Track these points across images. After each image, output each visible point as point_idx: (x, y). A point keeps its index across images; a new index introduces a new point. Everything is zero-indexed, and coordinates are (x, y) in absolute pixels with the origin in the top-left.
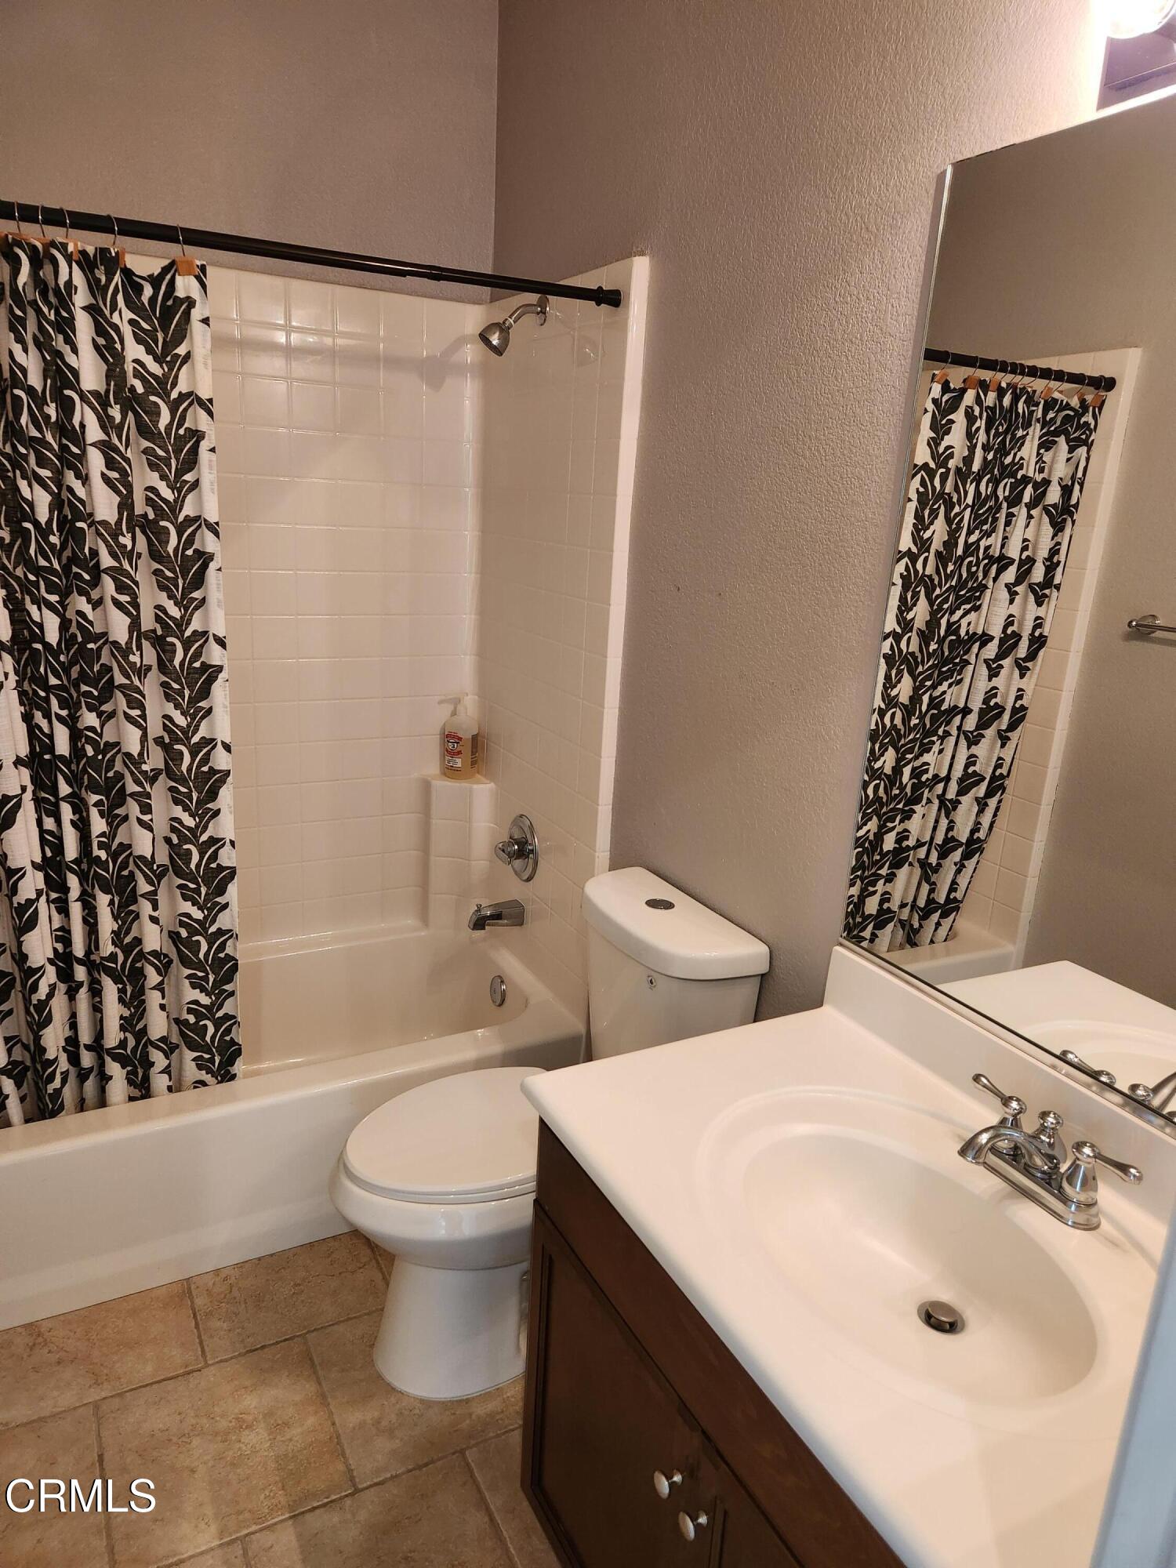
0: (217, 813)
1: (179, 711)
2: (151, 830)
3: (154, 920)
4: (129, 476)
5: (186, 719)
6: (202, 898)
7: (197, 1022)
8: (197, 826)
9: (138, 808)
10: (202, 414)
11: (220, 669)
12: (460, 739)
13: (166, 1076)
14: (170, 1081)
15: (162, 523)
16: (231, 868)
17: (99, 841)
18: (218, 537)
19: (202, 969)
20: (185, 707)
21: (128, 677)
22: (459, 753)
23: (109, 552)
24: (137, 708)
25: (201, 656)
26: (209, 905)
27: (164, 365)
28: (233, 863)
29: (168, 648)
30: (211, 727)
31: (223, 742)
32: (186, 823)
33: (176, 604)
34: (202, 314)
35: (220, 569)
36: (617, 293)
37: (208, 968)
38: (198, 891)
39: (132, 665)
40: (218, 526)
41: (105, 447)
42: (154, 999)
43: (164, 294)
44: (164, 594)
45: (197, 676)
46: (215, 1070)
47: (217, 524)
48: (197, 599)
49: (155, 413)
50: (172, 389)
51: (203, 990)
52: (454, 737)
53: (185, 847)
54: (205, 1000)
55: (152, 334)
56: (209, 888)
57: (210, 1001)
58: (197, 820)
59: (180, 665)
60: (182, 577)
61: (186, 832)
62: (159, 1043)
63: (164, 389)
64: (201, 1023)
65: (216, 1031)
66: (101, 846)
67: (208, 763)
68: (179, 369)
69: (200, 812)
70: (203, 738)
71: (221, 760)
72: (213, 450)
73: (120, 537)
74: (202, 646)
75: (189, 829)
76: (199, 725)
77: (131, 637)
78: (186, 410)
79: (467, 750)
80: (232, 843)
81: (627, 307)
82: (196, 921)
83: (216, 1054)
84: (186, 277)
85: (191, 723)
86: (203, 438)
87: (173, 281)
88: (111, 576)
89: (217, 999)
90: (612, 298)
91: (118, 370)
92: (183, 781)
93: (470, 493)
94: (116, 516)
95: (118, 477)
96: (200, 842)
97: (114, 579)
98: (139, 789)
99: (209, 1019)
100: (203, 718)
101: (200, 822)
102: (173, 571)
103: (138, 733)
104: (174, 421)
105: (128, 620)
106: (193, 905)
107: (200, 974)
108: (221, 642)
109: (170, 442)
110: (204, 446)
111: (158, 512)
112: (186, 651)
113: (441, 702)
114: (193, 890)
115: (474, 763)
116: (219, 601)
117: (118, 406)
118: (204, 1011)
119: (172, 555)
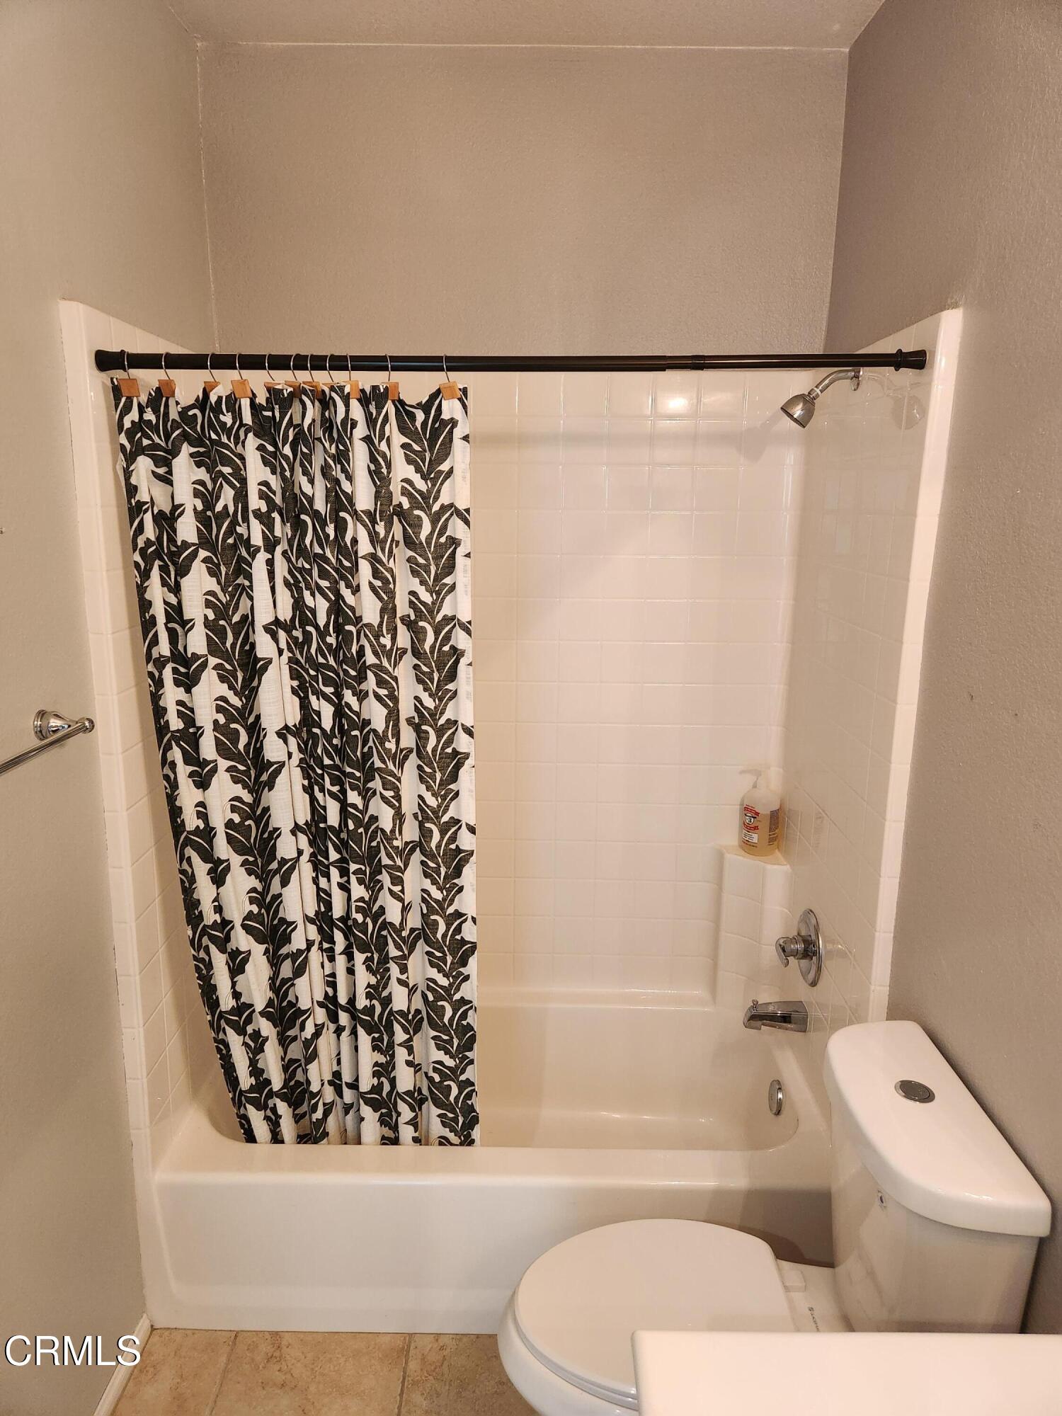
0: (461, 889)
1: (430, 793)
2: (402, 900)
3: (402, 983)
4: (390, 583)
5: (437, 800)
6: (448, 967)
7: (441, 1082)
8: (444, 899)
9: (389, 879)
10: (459, 523)
11: (467, 756)
12: (757, 814)
13: (411, 1128)
14: (415, 1132)
15: (421, 624)
16: (472, 943)
17: (356, 905)
18: (470, 635)
19: (447, 1033)
20: (436, 789)
21: (384, 762)
22: (756, 828)
23: (372, 651)
24: (390, 790)
25: (452, 742)
26: (454, 974)
27: (428, 481)
28: (474, 939)
29: (423, 735)
30: (458, 808)
31: (467, 824)
32: (433, 896)
33: (430, 695)
34: (463, 433)
35: (470, 664)
36: (922, 353)
37: (452, 1032)
38: (444, 960)
39: (388, 751)
40: (471, 625)
41: (373, 558)
42: (401, 1054)
43: (434, 418)
44: (421, 687)
45: (449, 760)
46: (459, 1130)
47: (469, 623)
48: (451, 691)
49: (418, 525)
50: (434, 502)
51: (447, 1052)
52: (751, 811)
53: (432, 917)
54: (450, 1062)
55: (421, 455)
56: (454, 958)
57: (455, 1063)
58: (445, 893)
59: (432, 751)
60: (438, 670)
61: (434, 904)
62: (405, 1097)
63: (427, 503)
64: (446, 1083)
65: (460, 1093)
66: (358, 910)
67: (455, 841)
68: (442, 484)
69: (448, 886)
70: (452, 818)
71: (466, 841)
72: (468, 555)
73: (381, 637)
74: (454, 733)
75: (437, 901)
76: (449, 806)
77: (387, 727)
78: (447, 520)
79: (764, 825)
80: (474, 920)
81: (932, 367)
82: (441, 987)
83: (460, 1114)
84: (451, 400)
85: (442, 803)
86: (460, 545)
87: (440, 405)
88: (373, 672)
89: (461, 1062)
90: (916, 360)
91: (383, 491)
92: (432, 857)
93: (786, 559)
94: (378, 620)
95: (381, 585)
96: (447, 914)
97: (376, 675)
98: (391, 863)
99: (454, 1081)
100: (452, 799)
101: (448, 896)
102: (429, 667)
103: (391, 812)
104: (435, 531)
105: (385, 712)
106: (439, 972)
107: (446, 1038)
108: (469, 732)
109: (430, 551)
110: (460, 552)
111: (418, 614)
112: (439, 738)
113: (742, 772)
114: (438, 958)
115: (772, 840)
116: (468, 694)
117: (383, 523)
118: (448, 1072)
119: (428, 652)
